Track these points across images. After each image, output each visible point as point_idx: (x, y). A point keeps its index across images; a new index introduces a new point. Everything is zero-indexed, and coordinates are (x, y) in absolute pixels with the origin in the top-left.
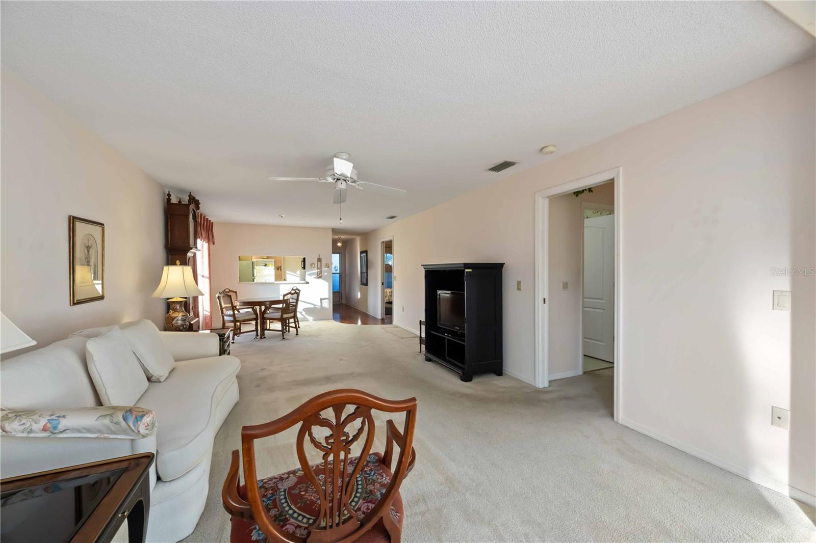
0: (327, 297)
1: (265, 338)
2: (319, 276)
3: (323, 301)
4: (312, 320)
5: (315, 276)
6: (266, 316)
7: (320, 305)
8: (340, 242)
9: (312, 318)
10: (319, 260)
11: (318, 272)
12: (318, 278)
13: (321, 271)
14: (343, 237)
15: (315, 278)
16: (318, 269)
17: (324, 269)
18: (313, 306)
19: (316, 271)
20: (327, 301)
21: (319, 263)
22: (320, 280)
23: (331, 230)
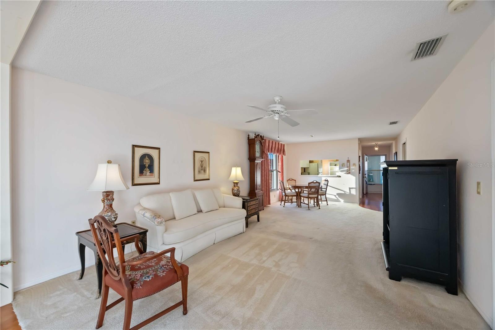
0: (354, 187)
1: (301, 207)
2: (348, 172)
3: (351, 189)
4: (343, 202)
5: (345, 172)
6: (301, 195)
7: (349, 192)
8: (376, 147)
9: (343, 200)
10: (348, 161)
11: (347, 169)
12: (347, 173)
13: (350, 169)
14: (379, 143)
15: (345, 173)
16: (347, 167)
17: (352, 167)
18: (343, 192)
19: (346, 169)
20: (354, 190)
21: (348, 163)
22: (349, 175)
23: (358, 139)
